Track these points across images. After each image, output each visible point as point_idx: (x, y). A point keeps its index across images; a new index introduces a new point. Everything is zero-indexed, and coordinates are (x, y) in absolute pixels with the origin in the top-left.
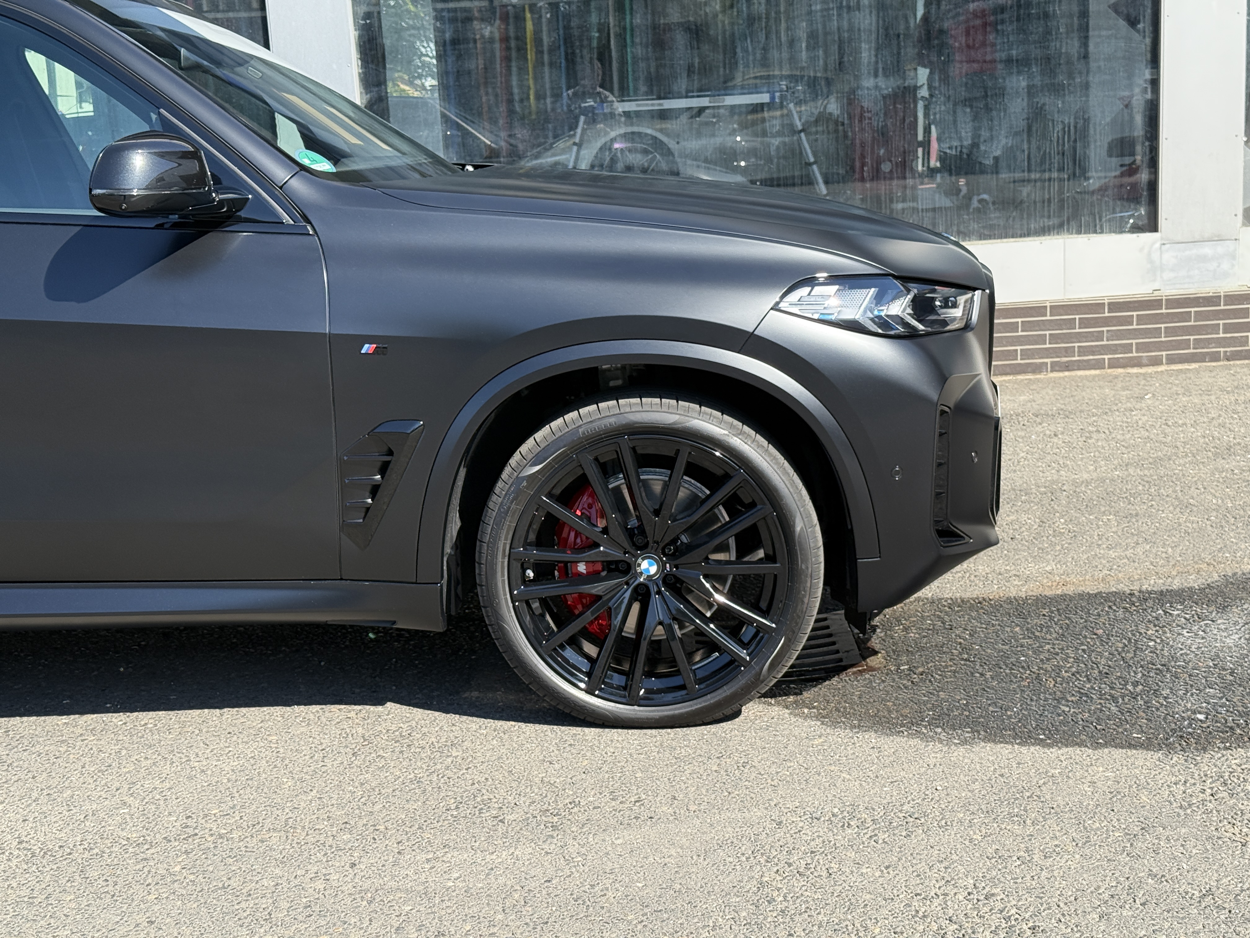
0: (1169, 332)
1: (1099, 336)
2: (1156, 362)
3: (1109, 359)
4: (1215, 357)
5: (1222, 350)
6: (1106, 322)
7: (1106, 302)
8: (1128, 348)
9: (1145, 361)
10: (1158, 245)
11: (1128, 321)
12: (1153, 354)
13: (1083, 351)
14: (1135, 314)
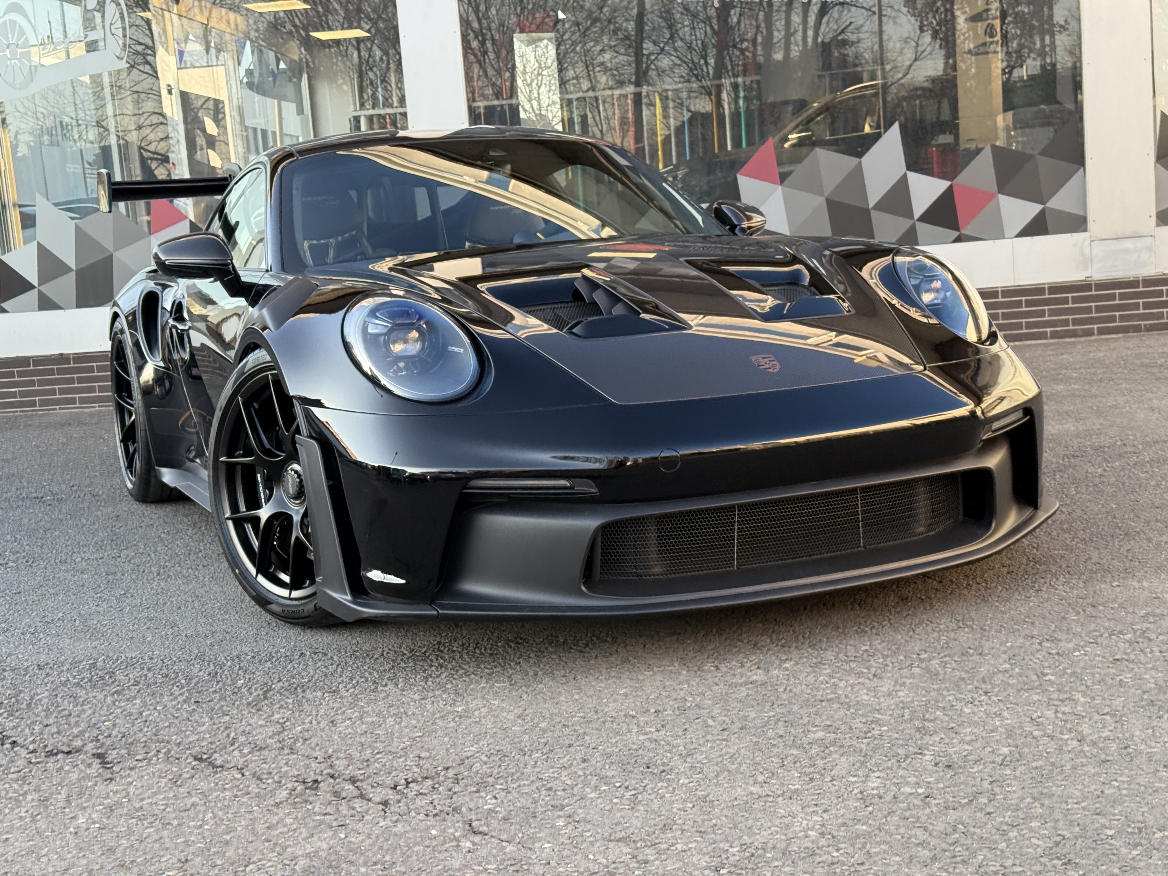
0: (1099, 309)
1: (1042, 314)
2: (1089, 333)
3: (1051, 332)
4: (1137, 329)
5: (1142, 323)
6: (1047, 302)
7: (1046, 286)
8: (1066, 323)
9: (1079, 333)
10: (1088, 241)
11: (1065, 301)
12: (1086, 327)
13: (1029, 325)
14: (1070, 295)
